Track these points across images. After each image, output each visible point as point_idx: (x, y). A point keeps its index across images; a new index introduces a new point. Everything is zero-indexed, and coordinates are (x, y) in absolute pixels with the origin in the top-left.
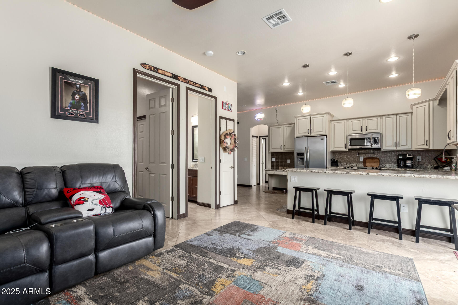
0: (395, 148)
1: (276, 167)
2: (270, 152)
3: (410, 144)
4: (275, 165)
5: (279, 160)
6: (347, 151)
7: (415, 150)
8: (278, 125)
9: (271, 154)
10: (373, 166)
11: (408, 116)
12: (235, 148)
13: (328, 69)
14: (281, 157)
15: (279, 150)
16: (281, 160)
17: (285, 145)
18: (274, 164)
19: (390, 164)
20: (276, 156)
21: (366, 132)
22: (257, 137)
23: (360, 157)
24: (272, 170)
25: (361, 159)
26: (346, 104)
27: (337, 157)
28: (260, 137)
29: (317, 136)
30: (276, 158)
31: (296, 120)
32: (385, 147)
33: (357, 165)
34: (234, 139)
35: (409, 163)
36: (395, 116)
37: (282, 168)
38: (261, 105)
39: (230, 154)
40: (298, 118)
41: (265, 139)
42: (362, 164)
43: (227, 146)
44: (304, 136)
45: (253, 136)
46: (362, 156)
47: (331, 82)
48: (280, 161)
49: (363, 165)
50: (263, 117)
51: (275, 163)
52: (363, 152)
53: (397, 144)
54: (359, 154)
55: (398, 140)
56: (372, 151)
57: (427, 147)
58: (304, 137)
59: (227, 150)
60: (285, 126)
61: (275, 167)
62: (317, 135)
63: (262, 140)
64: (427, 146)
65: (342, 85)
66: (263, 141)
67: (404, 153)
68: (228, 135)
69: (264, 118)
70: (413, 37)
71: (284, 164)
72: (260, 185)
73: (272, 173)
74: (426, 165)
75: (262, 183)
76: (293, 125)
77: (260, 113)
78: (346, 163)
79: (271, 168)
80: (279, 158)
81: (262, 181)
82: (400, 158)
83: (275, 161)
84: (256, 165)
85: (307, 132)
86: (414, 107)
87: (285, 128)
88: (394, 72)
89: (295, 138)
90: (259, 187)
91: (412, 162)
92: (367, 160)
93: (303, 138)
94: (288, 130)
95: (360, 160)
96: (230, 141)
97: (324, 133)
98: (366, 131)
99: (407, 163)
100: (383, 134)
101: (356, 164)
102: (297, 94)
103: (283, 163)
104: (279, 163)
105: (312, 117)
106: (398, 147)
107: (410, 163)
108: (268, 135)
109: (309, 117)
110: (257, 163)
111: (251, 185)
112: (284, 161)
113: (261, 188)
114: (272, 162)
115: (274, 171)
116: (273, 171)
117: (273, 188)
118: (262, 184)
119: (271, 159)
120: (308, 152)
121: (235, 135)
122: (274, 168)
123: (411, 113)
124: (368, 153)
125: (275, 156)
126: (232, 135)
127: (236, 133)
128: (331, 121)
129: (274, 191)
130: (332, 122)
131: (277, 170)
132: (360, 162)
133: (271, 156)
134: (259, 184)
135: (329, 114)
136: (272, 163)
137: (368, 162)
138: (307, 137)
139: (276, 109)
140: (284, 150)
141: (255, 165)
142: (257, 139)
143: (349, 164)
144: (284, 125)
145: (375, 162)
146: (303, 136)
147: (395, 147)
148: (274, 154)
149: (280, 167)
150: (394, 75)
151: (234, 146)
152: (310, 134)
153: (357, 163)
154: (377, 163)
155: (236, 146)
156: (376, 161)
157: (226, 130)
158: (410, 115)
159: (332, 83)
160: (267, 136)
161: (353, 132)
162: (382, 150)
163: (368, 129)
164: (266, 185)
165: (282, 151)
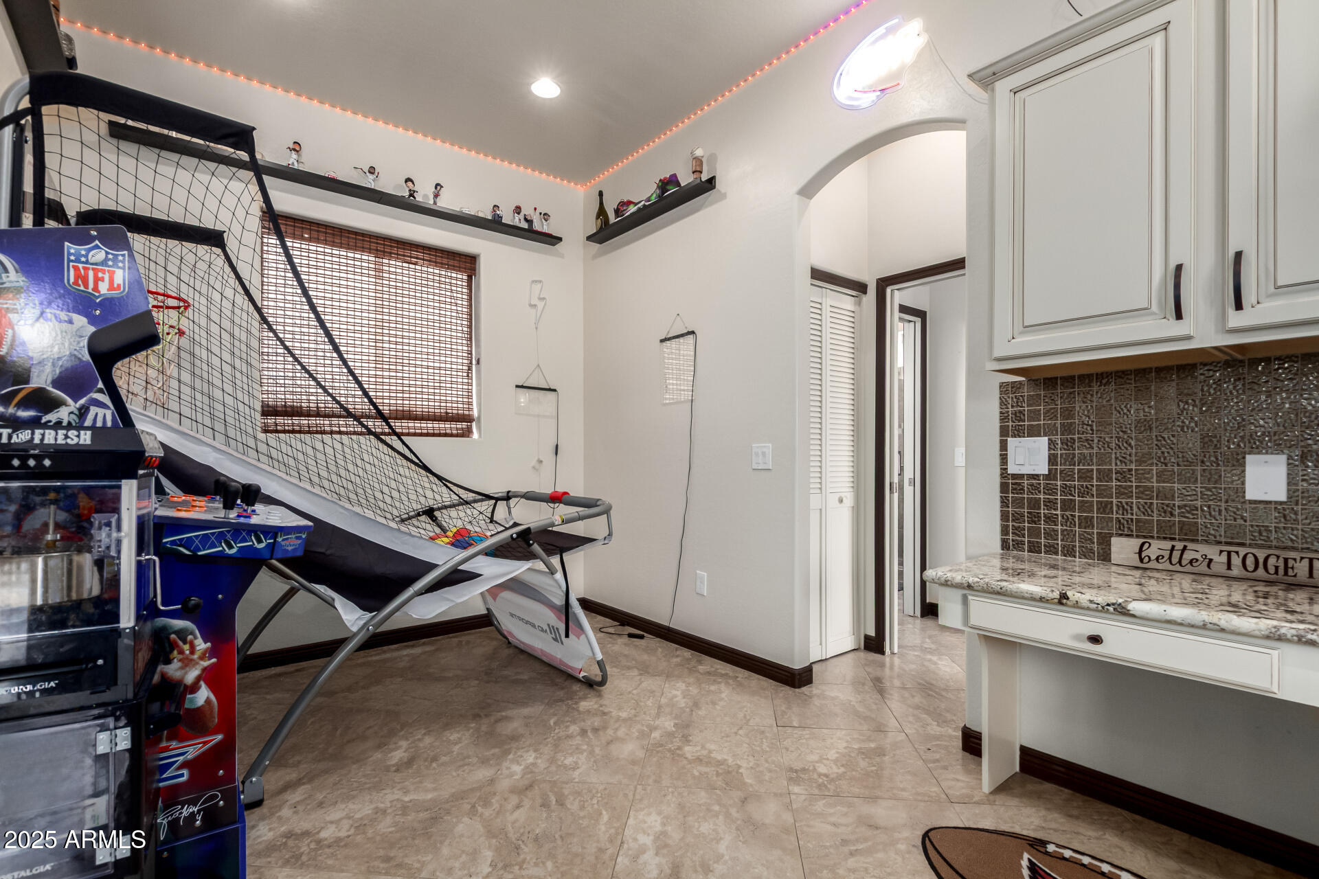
1: (1070, 535)
5: (1103, 458)
9: (1003, 403)
15: (1142, 334)
17: (1245, 242)
18: (1035, 504)
20: (1069, 412)
22: (860, 284)
48: (1120, 475)
51: (1051, 490)
72: (881, 651)
79: (1004, 544)
81: (901, 588)
83: (1051, 476)
104: (1104, 492)
112: (1188, 477)
114: (1011, 485)
117: (1024, 751)
118: (904, 631)
119: (1004, 446)
125: (1050, 415)
133: (1004, 417)
134: (874, 644)
136: (1018, 489)
140: (1238, 320)
141: (841, 501)
149: (1124, 549)
164: (931, 652)
165: (1188, 338)
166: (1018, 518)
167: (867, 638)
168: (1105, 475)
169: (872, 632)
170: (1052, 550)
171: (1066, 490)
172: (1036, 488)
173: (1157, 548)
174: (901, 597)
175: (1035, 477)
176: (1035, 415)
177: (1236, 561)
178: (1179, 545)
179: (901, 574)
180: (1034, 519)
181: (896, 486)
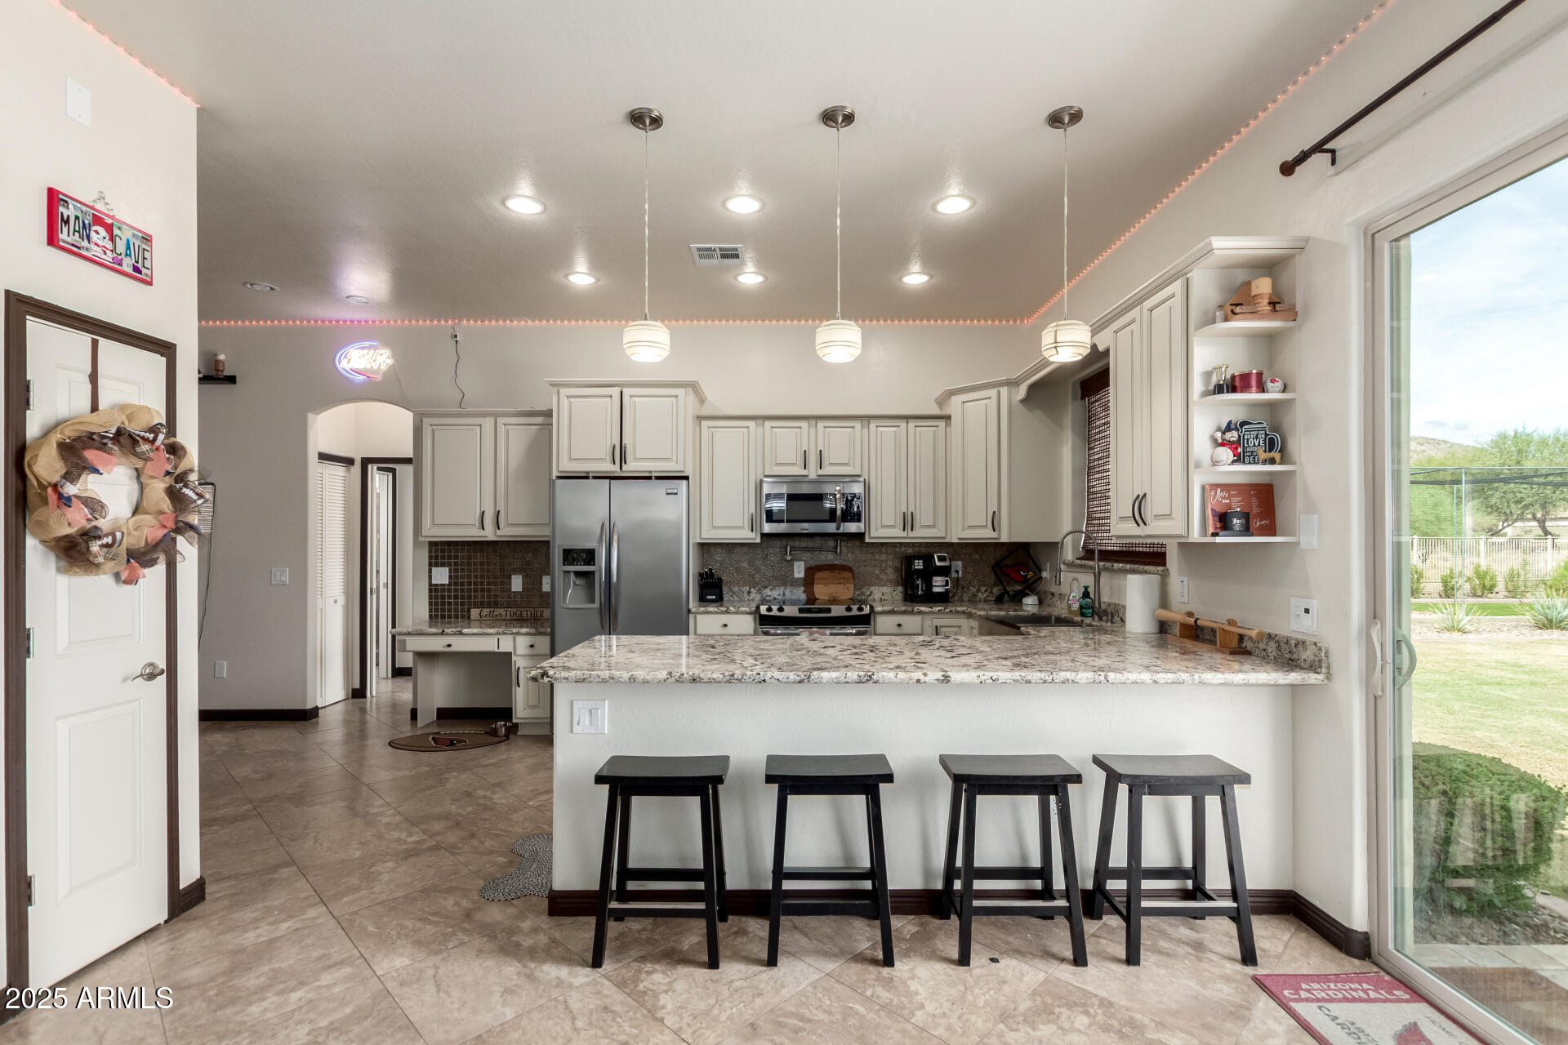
0: (904, 534)
1: (456, 610)
2: (420, 539)
3: (942, 524)
4: (450, 604)
5: (469, 577)
6: (758, 540)
7: (957, 541)
8: (462, 411)
9: (430, 551)
10: (834, 595)
11: (937, 426)
12: (180, 539)
13: (724, 182)
14: (482, 564)
15: (473, 533)
16: (482, 577)
17: (501, 507)
18: (443, 597)
19: (885, 589)
20: (456, 557)
21: (820, 473)
22: (349, 462)
23: (796, 564)
24: (433, 630)
25: (799, 573)
26: (828, 344)
27: (717, 564)
28: (366, 462)
29: (649, 478)
30: (456, 570)
31: (555, 398)
32: (877, 530)
33: (786, 593)
34: (168, 473)
35: (939, 584)
36: (903, 424)
37: (484, 613)
38: (368, 304)
39: (132, 581)
40: (564, 391)
41: (393, 471)
42: (802, 589)
43: (96, 528)
44: (593, 472)
45: (324, 457)
46: (800, 560)
47: (721, 249)
48: (476, 584)
49: (804, 592)
50: (384, 368)
51: (449, 590)
52: (804, 543)
53: (908, 521)
54: (793, 552)
55: (911, 509)
56: (831, 543)
57: (994, 535)
58: (595, 478)
59: (101, 560)
60: (501, 420)
61: (449, 610)
62: (651, 472)
63: (377, 476)
64: (994, 530)
65: (750, 277)
66: (379, 482)
67: (925, 551)
68: (102, 447)
69: (392, 370)
70: (1067, 120)
71: (496, 596)
72: (364, 696)
73: (436, 644)
74: (974, 590)
75: (378, 677)
76: (539, 420)
77: (367, 344)
78: (748, 588)
79: (430, 617)
80: (469, 570)
81: (377, 665)
82: (916, 567)
83: (450, 584)
84: (341, 600)
85: (609, 458)
86: (956, 400)
87: (501, 430)
88: (916, 267)
89: (552, 483)
90: (363, 710)
91: (947, 581)
92: (818, 575)
93: (591, 481)
94: (516, 439)
95: (797, 575)
96: (136, 487)
97: (681, 468)
98: (821, 468)
99: (934, 584)
100: (869, 482)
101: (782, 588)
102: (566, 276)
103: (489, 590)
104: (469, 590)
105: (626, 391)
106: (912, 530)
107: (942, 586)
108: (412, 456)
109: (615, 392)
110: (347, 592)
111: (317, 707)
112: (495, 584)
113: (372, 717)
114: (434, 589)
115: (448, 634)
116: (443, 633)
117: (439, 710)
118: (380, 685)
119: (430, 571)
120: (615, 544)
121: (175, 450)
122: (443, 617)
123: (947, 418)
124: (820, 549)
125: (450, 557)
126: (144, 447)
127: (188, 434)
128: (700, 418)
129: (449, 730)
130: (705, 424)
131: (465, 631)
132: (794, 583)
133: (430, 558)
134: (359, 693)
135: (693, 386)
136: (436, 591)
137: (820, 581)
138: (608, 481)
139: (456, 336)
140: (499, 533)
141: (336, 602)
142: (349, 471)
143: (759, 591)
144: (496, 416)
145: (840, 583)
146: (591, 475)
147: (904, 530)
148: (441, 551)
149: (474, 613)
150: (915, 278)
151: (171, 524)
152: (621, 468)
153: (784, 584)
154: (847, 585)
155: (192, 527)
156: (843, 578)
157: (94, 408)
158: (942, 424)
159: (723, 256)
160: (408, 461)
161: (775, 468)
162: (867, 540)
163: (825, 461)
164: (398, 692)
165: (486, 537)
166: (436, 604)
167: (354, 690)
168: (469, 583)
169: (357, 685)
170: (450, 617)
171: (456, 590)
172: (443, 590)
173: (486, 611)
174: (378, 669)
175: (442, 585)
176: (443, 557)
177: (508, 613)
178: (492, 610)
179: (377, 654)
180: (443, 604)
181: (374, 590)
